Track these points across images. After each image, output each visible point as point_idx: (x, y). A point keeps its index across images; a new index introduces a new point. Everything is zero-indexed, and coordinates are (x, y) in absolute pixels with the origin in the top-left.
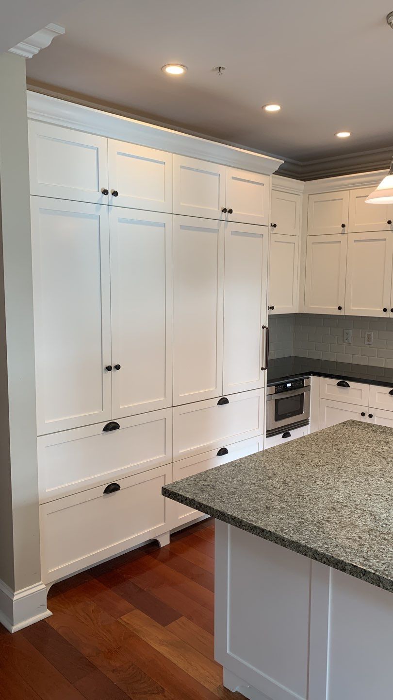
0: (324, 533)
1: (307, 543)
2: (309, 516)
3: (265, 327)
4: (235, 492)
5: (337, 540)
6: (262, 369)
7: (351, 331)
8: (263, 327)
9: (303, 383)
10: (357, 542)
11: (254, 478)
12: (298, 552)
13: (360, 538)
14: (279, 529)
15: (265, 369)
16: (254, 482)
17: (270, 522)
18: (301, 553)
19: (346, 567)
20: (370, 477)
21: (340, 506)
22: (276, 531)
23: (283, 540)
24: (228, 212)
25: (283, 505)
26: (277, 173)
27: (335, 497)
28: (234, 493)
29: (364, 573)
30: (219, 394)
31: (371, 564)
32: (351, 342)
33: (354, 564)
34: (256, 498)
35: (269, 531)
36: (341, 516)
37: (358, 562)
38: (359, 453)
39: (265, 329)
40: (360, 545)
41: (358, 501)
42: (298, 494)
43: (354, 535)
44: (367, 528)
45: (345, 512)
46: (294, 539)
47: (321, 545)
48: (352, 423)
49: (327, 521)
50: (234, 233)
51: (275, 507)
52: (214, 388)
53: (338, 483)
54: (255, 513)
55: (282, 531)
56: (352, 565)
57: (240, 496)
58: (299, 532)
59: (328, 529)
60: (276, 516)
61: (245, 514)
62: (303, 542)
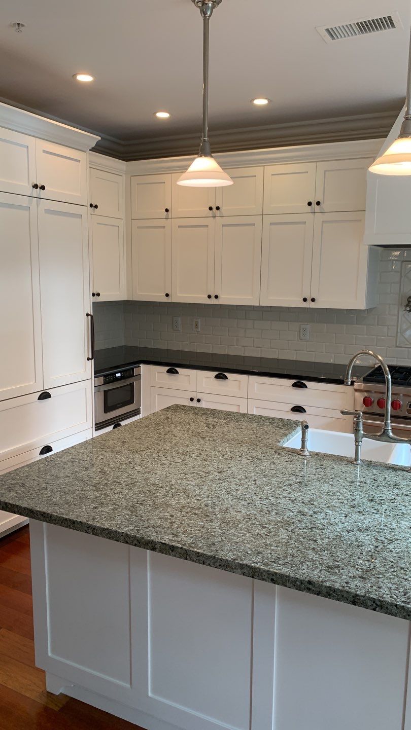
0: (137, 517)
1: (119, 528)
2: (124, 502)
3: (90, 315)
4: (47, 487)
5: (149, 521)
6: (88, 359)
7: (180, 319)
8: (88, 315)
9: (133, 373)
10: (169, 521)
11: (70, 470)
12: (110, 539)
13: (172, 516)
14: (91, 518)
15: (92, 359)
16: (69, 475)
17: (82, 513)
18: (113, 539)
19: (156, 546)
20: (187, 457)
21: (155, 488)
22: (88, 521)
23: (94, 529)
24: (40, 188)
25: (98, 494)
26: (93, 150)
27: (152, 480)
28: (46, 489)
29: (172, 549)
30: (40, 388)
31: (180, 539)
32: (180, 329)
33: (163, 542)
34: (70, 490)
35: (80, 522)
36: (156, 497)
37: (167, 539)
38: (180, 435)
39: (89, 317)
40: (171, 523)
41: (173, 481)
42: (115, 481)
43: (166, 514)
44: (179, 506)
45: (161, 493)
46: (106, 526)
47: (132, 528)
48: (176, 408)
49: (140, 504)
50: (48, 211)
51: (89, 497)
52: (33, 382)
53: (156, 466)
54: (67, 506)
55: (94, 519)
56: (161, 543)
57: (52, 491)
58: (112, 519)
59: (141, 512)
60: (89, 505)
61: (56, 508)
62: (114, 528)
